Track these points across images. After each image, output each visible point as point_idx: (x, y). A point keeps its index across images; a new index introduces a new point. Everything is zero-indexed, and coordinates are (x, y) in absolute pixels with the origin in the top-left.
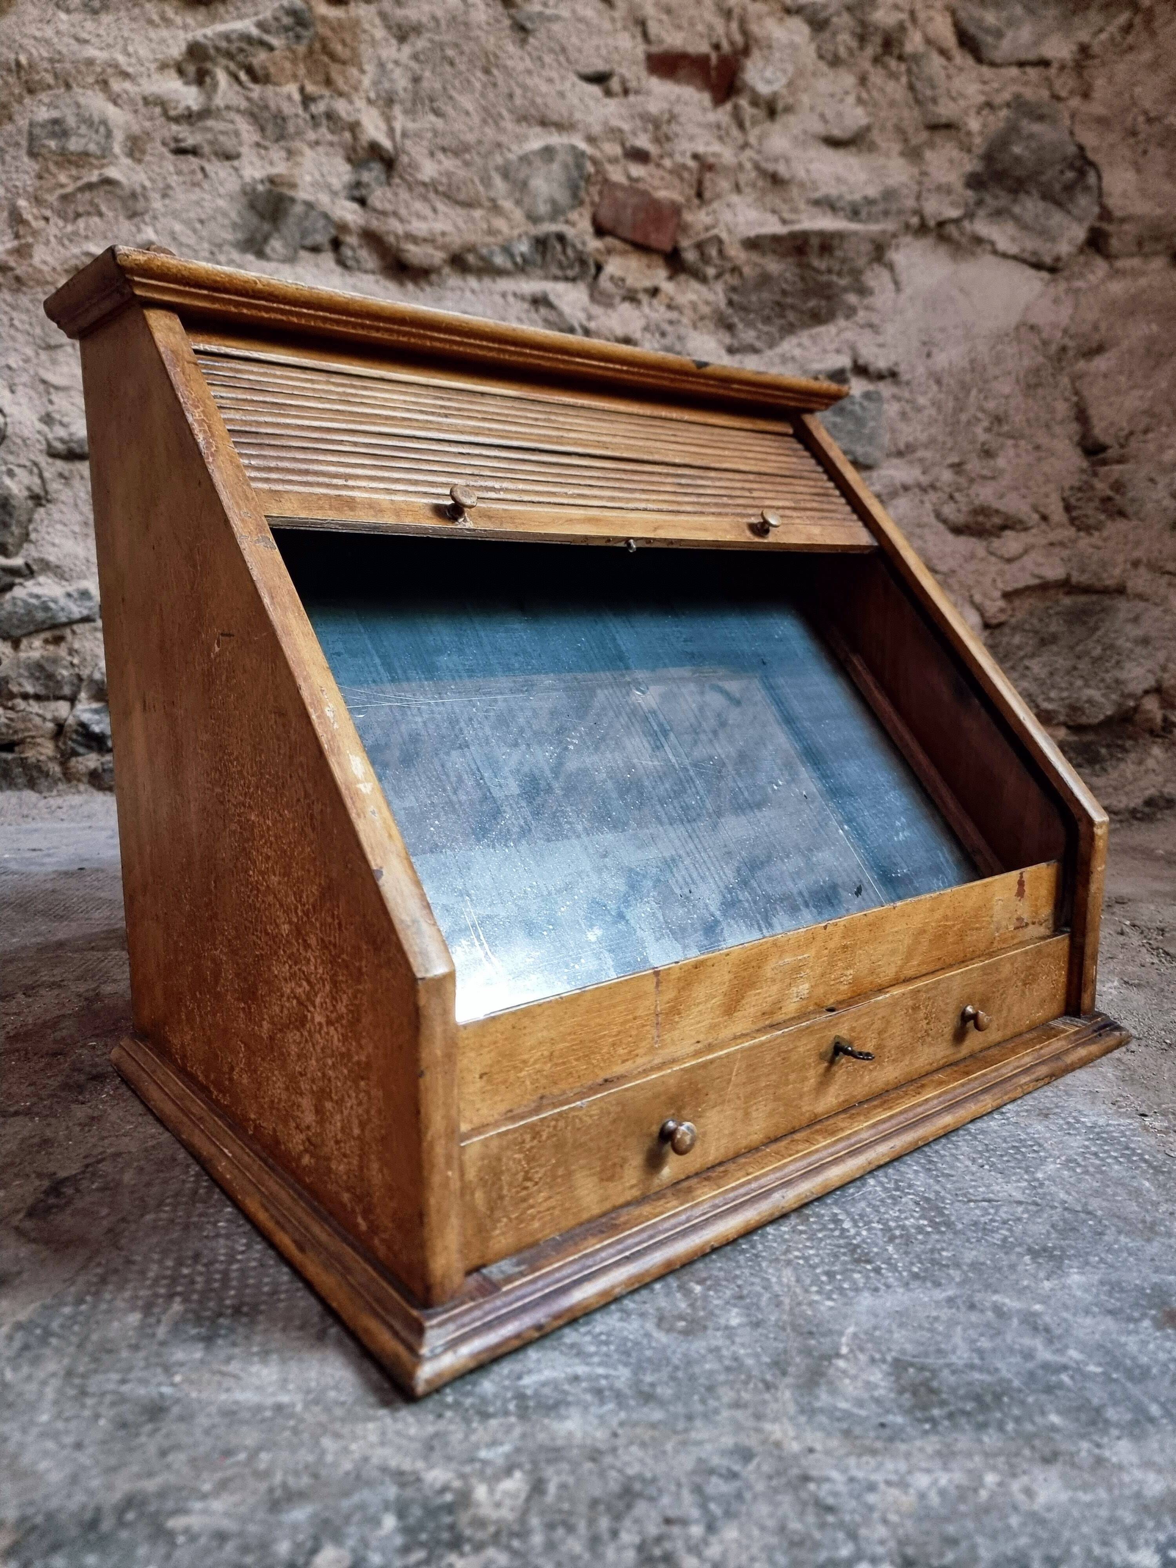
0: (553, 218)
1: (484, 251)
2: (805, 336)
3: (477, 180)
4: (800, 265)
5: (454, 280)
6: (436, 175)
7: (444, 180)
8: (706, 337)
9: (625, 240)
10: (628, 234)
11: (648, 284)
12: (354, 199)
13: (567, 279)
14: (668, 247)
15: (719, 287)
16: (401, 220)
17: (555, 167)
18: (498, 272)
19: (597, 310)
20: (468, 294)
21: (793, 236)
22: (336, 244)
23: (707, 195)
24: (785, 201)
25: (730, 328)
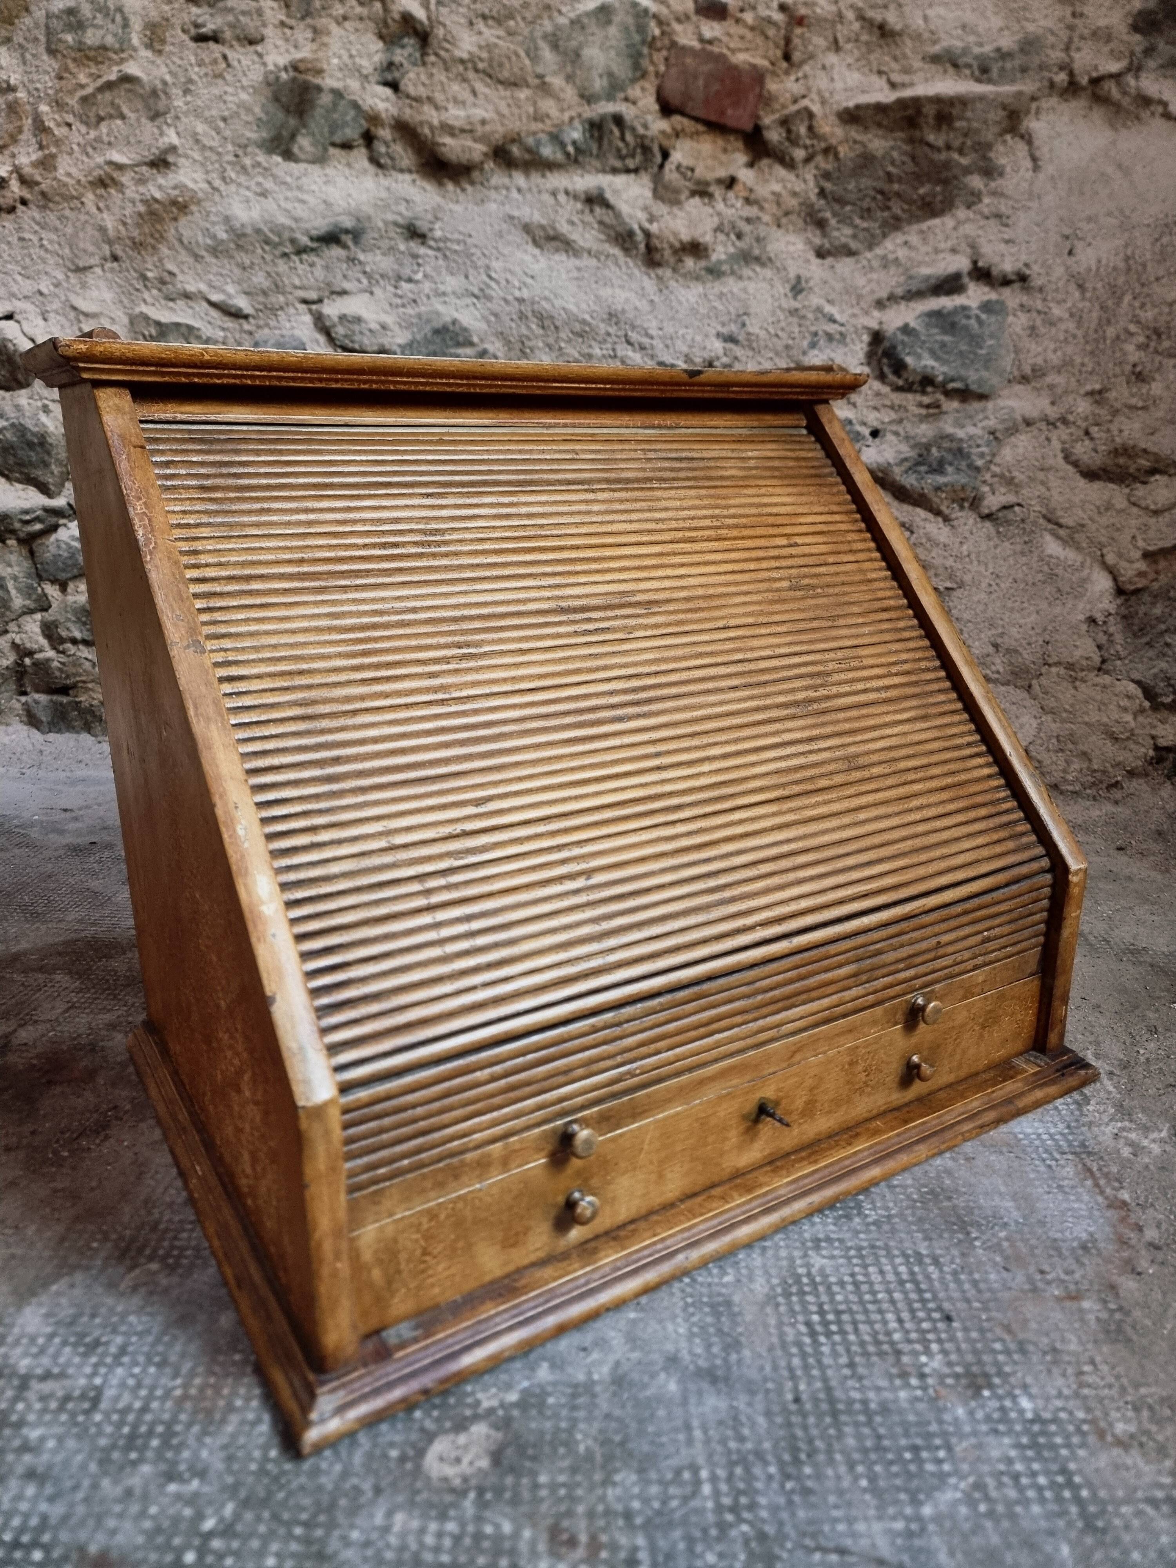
0: (610, 97)
1: (530, 141)
2: (912, 234)
3: (522, 54)
4: (911, 141)
5: (498, 178)
6: (475, 49)
7: (485, 55)
8: (792, 238)
9: (697, 119)
10: (700, 113)
11: (722, 173)
12: (386, 84)
13: (628, 171)
14: (748, 127)
15: (809, 174)
16: (437, 108)
17: (613, 30)
18: (549, 166)
19: (660, 209)
20: (515, 194)
21: (902, 103)
22: (369, 138)
23: (797, 56)
24: (895, 59)
25: (821, 224)
